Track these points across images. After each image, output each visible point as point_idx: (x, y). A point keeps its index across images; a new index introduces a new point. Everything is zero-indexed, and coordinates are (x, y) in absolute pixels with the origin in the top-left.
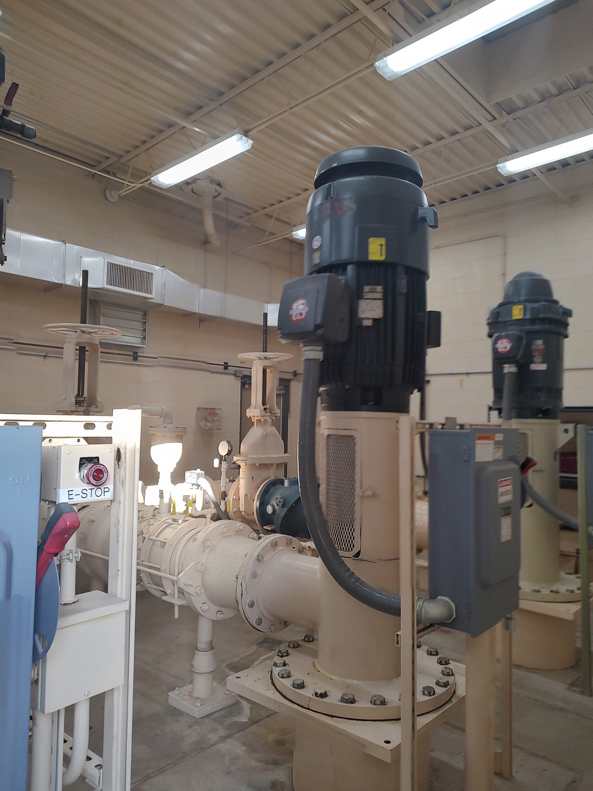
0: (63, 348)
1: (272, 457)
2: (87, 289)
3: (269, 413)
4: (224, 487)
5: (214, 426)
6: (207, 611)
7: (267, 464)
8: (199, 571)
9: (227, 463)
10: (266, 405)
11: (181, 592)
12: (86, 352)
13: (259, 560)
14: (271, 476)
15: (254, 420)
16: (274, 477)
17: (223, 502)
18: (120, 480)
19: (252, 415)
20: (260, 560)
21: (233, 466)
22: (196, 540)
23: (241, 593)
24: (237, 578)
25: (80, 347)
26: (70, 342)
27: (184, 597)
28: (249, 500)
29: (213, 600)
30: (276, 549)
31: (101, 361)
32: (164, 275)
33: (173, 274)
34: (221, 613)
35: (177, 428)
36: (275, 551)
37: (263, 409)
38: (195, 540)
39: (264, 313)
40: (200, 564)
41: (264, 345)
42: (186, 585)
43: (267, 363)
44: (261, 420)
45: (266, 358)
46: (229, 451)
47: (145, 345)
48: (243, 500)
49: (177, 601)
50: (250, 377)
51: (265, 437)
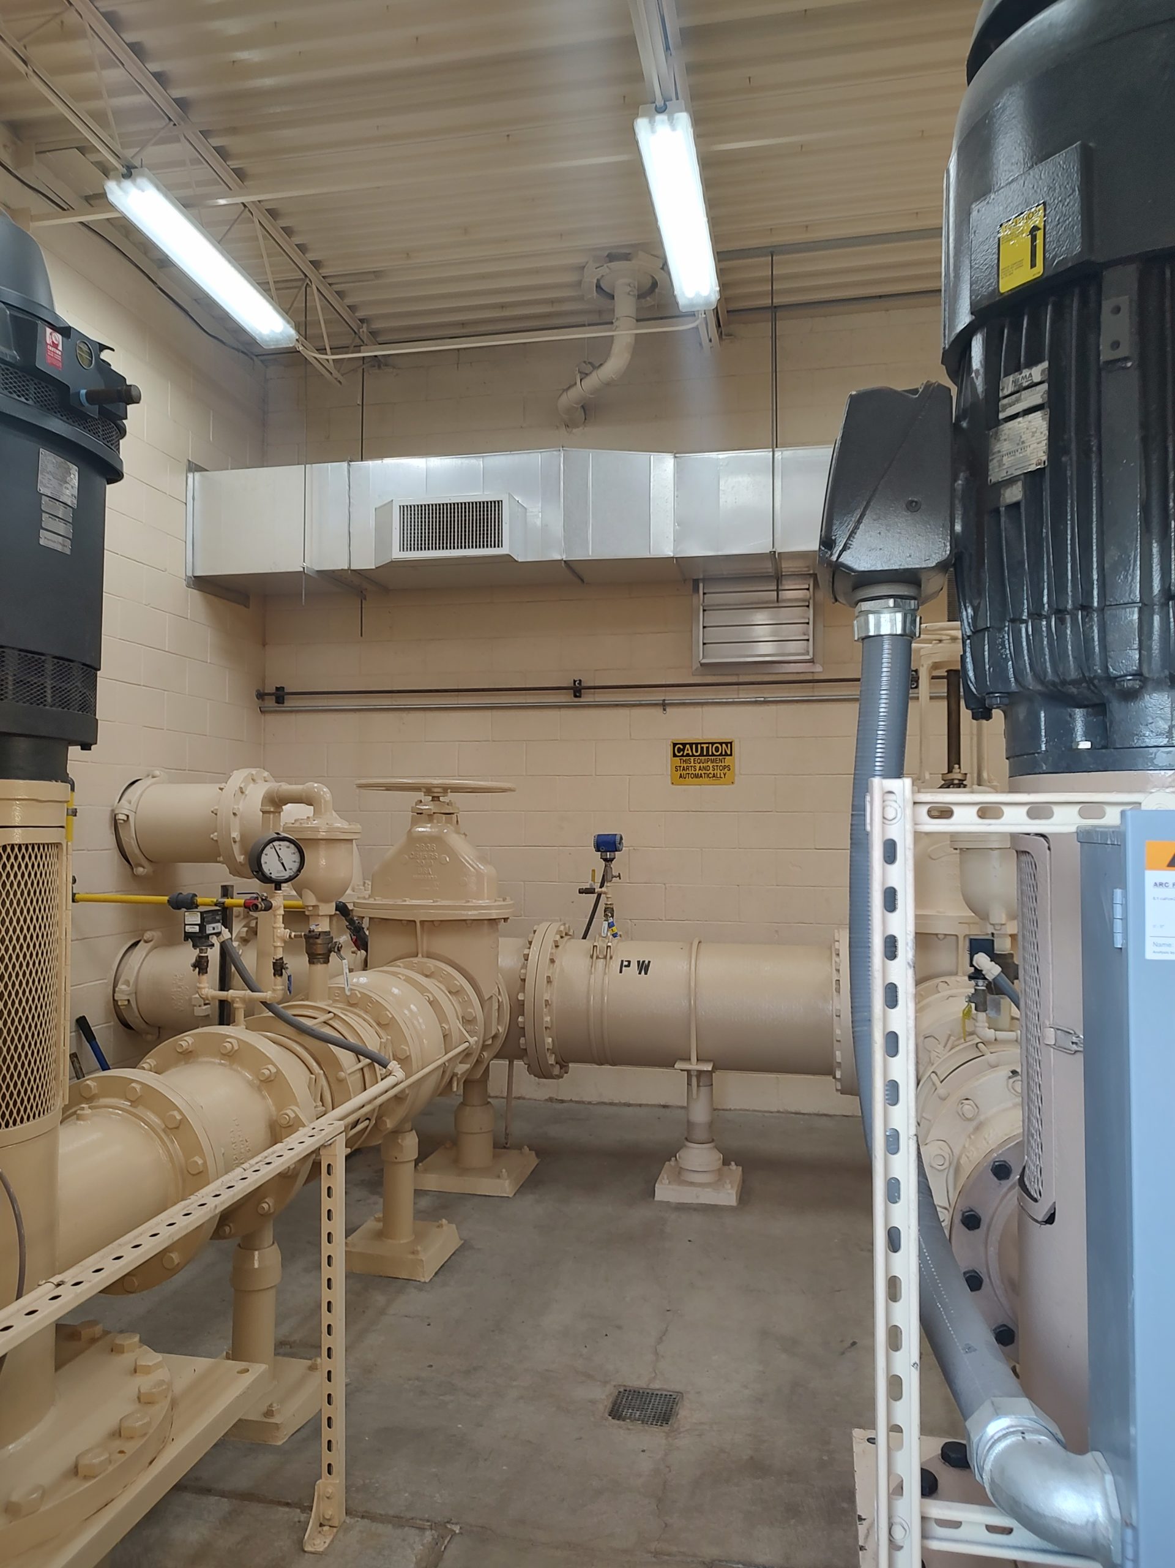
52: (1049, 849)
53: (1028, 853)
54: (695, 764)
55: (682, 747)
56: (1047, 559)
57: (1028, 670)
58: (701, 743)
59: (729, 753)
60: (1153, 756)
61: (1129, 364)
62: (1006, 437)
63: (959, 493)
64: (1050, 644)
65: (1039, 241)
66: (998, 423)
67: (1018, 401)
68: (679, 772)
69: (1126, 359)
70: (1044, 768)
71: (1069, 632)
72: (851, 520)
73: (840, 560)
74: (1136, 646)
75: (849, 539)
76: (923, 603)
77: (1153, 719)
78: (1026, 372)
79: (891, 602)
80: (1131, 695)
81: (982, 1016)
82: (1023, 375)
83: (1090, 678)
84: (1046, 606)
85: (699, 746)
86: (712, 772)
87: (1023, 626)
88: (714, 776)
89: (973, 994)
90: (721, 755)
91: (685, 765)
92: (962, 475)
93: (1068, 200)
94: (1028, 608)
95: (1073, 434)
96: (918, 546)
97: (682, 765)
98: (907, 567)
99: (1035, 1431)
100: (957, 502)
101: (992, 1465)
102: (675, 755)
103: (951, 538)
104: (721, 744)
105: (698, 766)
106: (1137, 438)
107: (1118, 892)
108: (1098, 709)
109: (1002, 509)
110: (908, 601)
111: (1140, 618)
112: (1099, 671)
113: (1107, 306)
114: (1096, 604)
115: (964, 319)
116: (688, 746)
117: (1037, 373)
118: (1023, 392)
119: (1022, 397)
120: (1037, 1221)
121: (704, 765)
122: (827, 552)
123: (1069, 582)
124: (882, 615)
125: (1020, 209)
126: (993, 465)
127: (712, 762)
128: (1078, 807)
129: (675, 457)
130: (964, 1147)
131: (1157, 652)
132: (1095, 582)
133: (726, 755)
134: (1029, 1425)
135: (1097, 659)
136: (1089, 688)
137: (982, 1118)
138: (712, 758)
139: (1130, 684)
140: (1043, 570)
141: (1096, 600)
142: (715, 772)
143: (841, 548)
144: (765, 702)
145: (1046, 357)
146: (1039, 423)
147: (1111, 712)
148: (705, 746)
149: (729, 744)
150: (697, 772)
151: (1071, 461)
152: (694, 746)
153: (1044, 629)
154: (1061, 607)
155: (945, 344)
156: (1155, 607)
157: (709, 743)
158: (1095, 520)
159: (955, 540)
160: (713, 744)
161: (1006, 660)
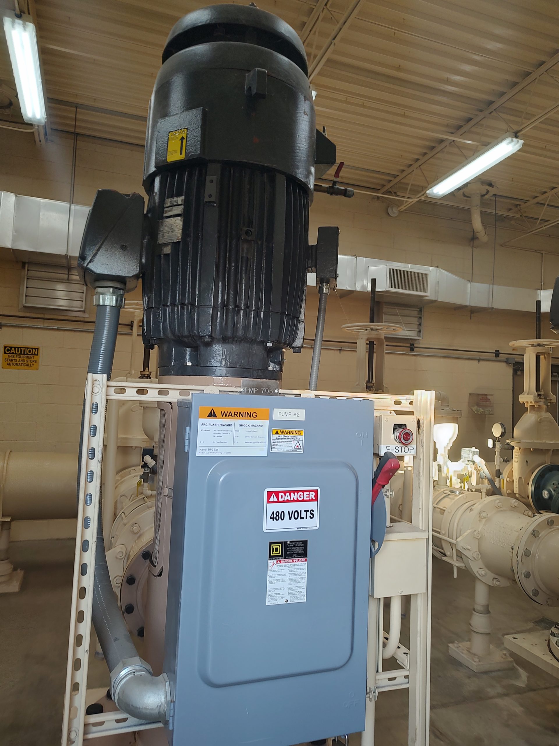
0: (356, 343)
1: (547, 443)
2: (375, 293)
3: (544, 399)
4: (498, 466)
5: (486, 411)
6: (483, 576)
7: (542, 449)
8: (476, 538)
9: (501, 444)
10: (540, 391)
11: (460, 555)
12: (374, 346)
13: (534, 534)
14: (546, 460)
15: (528, 405)
16: (550, 463)
17: (497, 479)
18: (420, 443)
19: (525, 401)
20: (536, 535)
21: (506, 447)
22: (473, 510)
23: (516, 563)
24: (513, 549)
25: (369, 342)
26: (362, 338)
27: (463, 560)
28: (523, 483)
29: (489, 566)
30: (552, 527)
31: (386, 353)
32: (438, 274)
33: (446, 273)
34: (498, 581)
35: (454, 410)
36: (551, 528)
37: (537, 395)
38: (471, 510)
39: (537, 301)
40: (477, 532)
41: (537, 332)
42: (464, 548)
43: (540, 349)
44: (535, 406)
45: (539, 345)
46: (503, 433)
47: (421, 337)
48: (518, 482)
49: (456, 563)
50: (522, 364)
51: (539, 422)
52: (172, 408)
53: (164, 410)
54: (17, 359)
55: (9, 349)
56: (179, 280)
57: (168, 328)
58: (21, 348)
59: (36, 354)
60: (215, 370)
61: (215, 205)
62: (165, 225)
63: (145, 245)
64: (178, 317)
65: (184, 144)
66: (163, 218)
67: (171, 210)
68: (7, 362)
69: (214, 202)
70: (173, 373)
71: (185, 313)
72: (94, 249)
73: (88, 266)
74: (210, 324)
75: (92, 257)
76: (127, 292)
77: (215, 355)
78: (175, 199)
79: (111, 290)
80: (208, 345)
81: (146, 484)
82: (174, 199)
83: (192, 335)
84: (177, 301)
85: (20, 349)
86: (26, 363)
87: (168, 308)
88: (27, 365)
89: (142, 475)
90: (32, 354)
91: (11, 358)
92: (147, 237)
93: (196, 130)
94: (170, 301)
95: (192, 229)
96: (124, 266)
97: (9, 358)
98: (119, 274)
99: (140, 671)
100: (144, 249)
101: (119, 691)
102: (5, 353)
103: (140, 265)
104: (32, 349)
105: (18, 359)
106: (216, 236)
107: (188, 428)
108: (195, 349)
109: (162, 256)
110: (119, 290)
111: (212, 312)
112: (196, 333)
113: (208, 178)
114: (197, 304)
115: (152, 169)
116: (13, 349)
117: (180, 200)
118: (174, 207)
119: (173, 209)
120: (155, 576)
121: (22, 359)
122: (82, 262)
123: (187, 292)
124: (106, 296)
125: (177, 128)
126: (160, 236)
127: (26, 358)
128: (179, 391)
129: (16, 196)
130: (132, 546)
131: (218, 327)
132: (197, 295)
133: (35, 354)
134: (137, 668)
135: (196, 327)
136: (192, 340)
137: (141, 532)
138: (27, 355)
139: (207, 340)
140: (177, 285)
141: (197, 302)
142: (28, 363)
143: (88, 261)
144: (58, 330)
145: (184, 194)
146: (178, 222)
147: (200, 351)
148: (23, 349)
149: (37, 349)
150: (17, 363)
151: (190, 240)
152: (17, 349)
153: (176, 311)
154: (183, 302)
155: (144, 177)
156: (219, 309)
157: (25, 348)
158: (198, 267)
159: (142, 266)
160: (28, 348)
161: (160, 322)
